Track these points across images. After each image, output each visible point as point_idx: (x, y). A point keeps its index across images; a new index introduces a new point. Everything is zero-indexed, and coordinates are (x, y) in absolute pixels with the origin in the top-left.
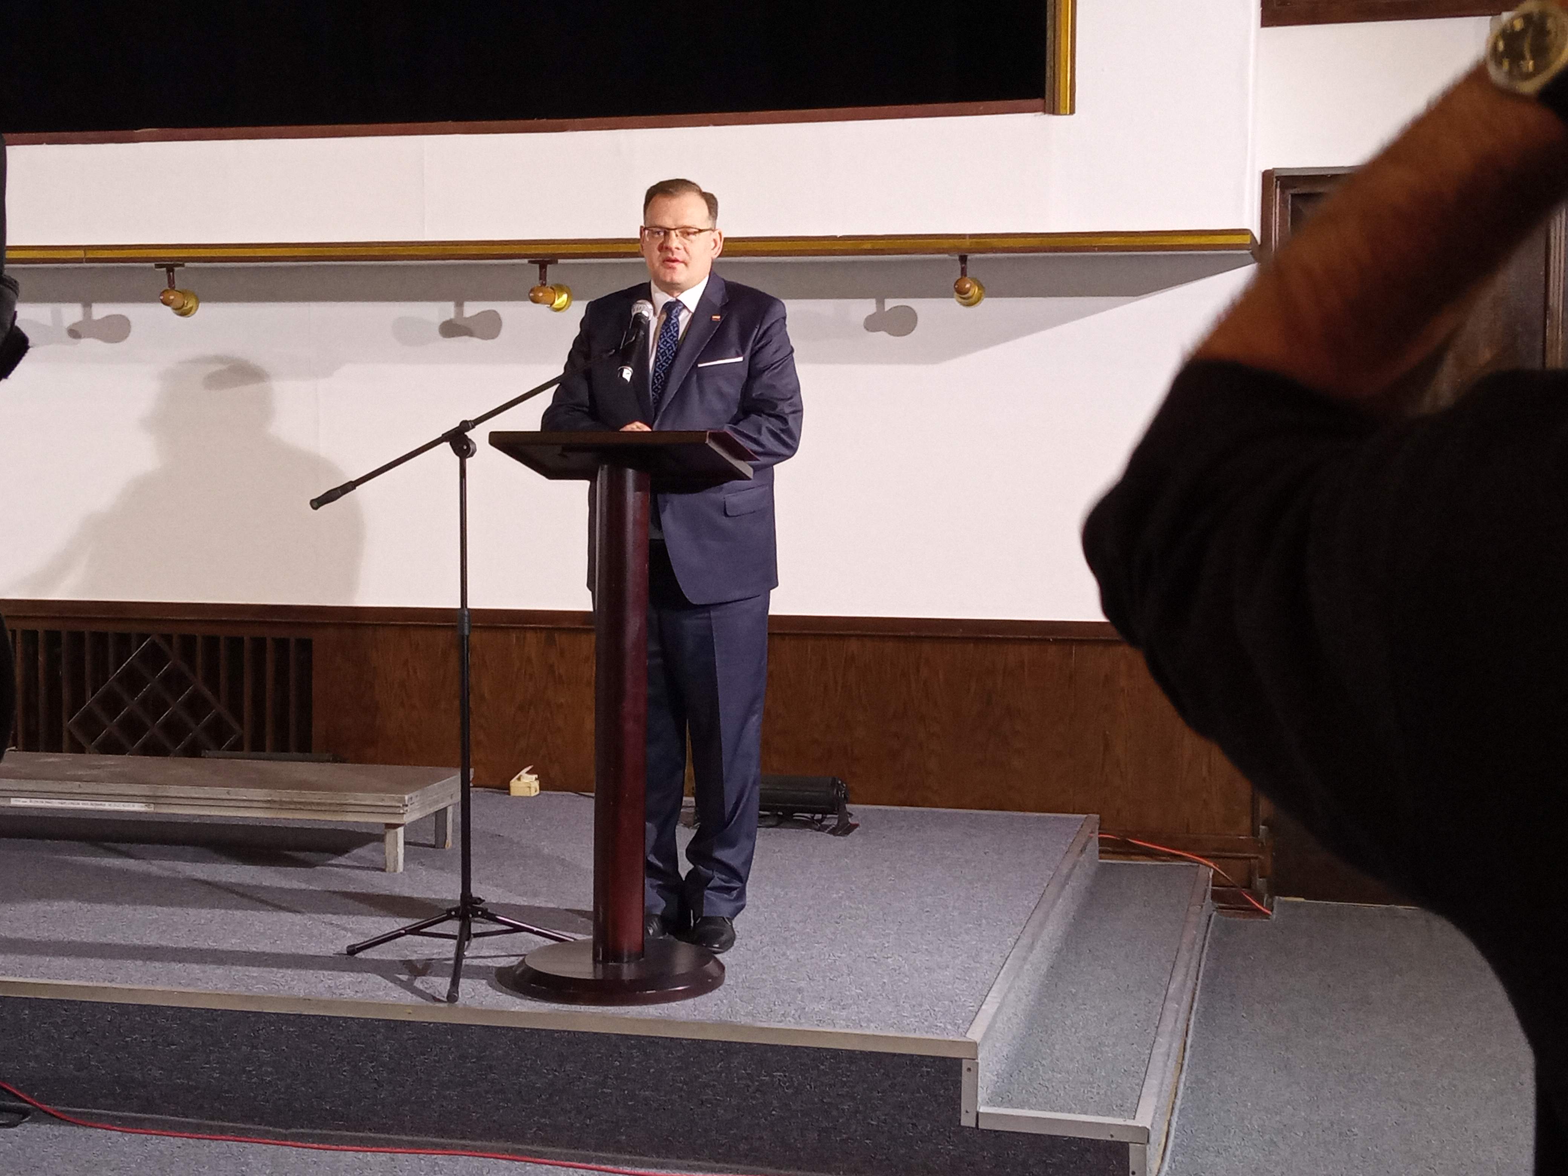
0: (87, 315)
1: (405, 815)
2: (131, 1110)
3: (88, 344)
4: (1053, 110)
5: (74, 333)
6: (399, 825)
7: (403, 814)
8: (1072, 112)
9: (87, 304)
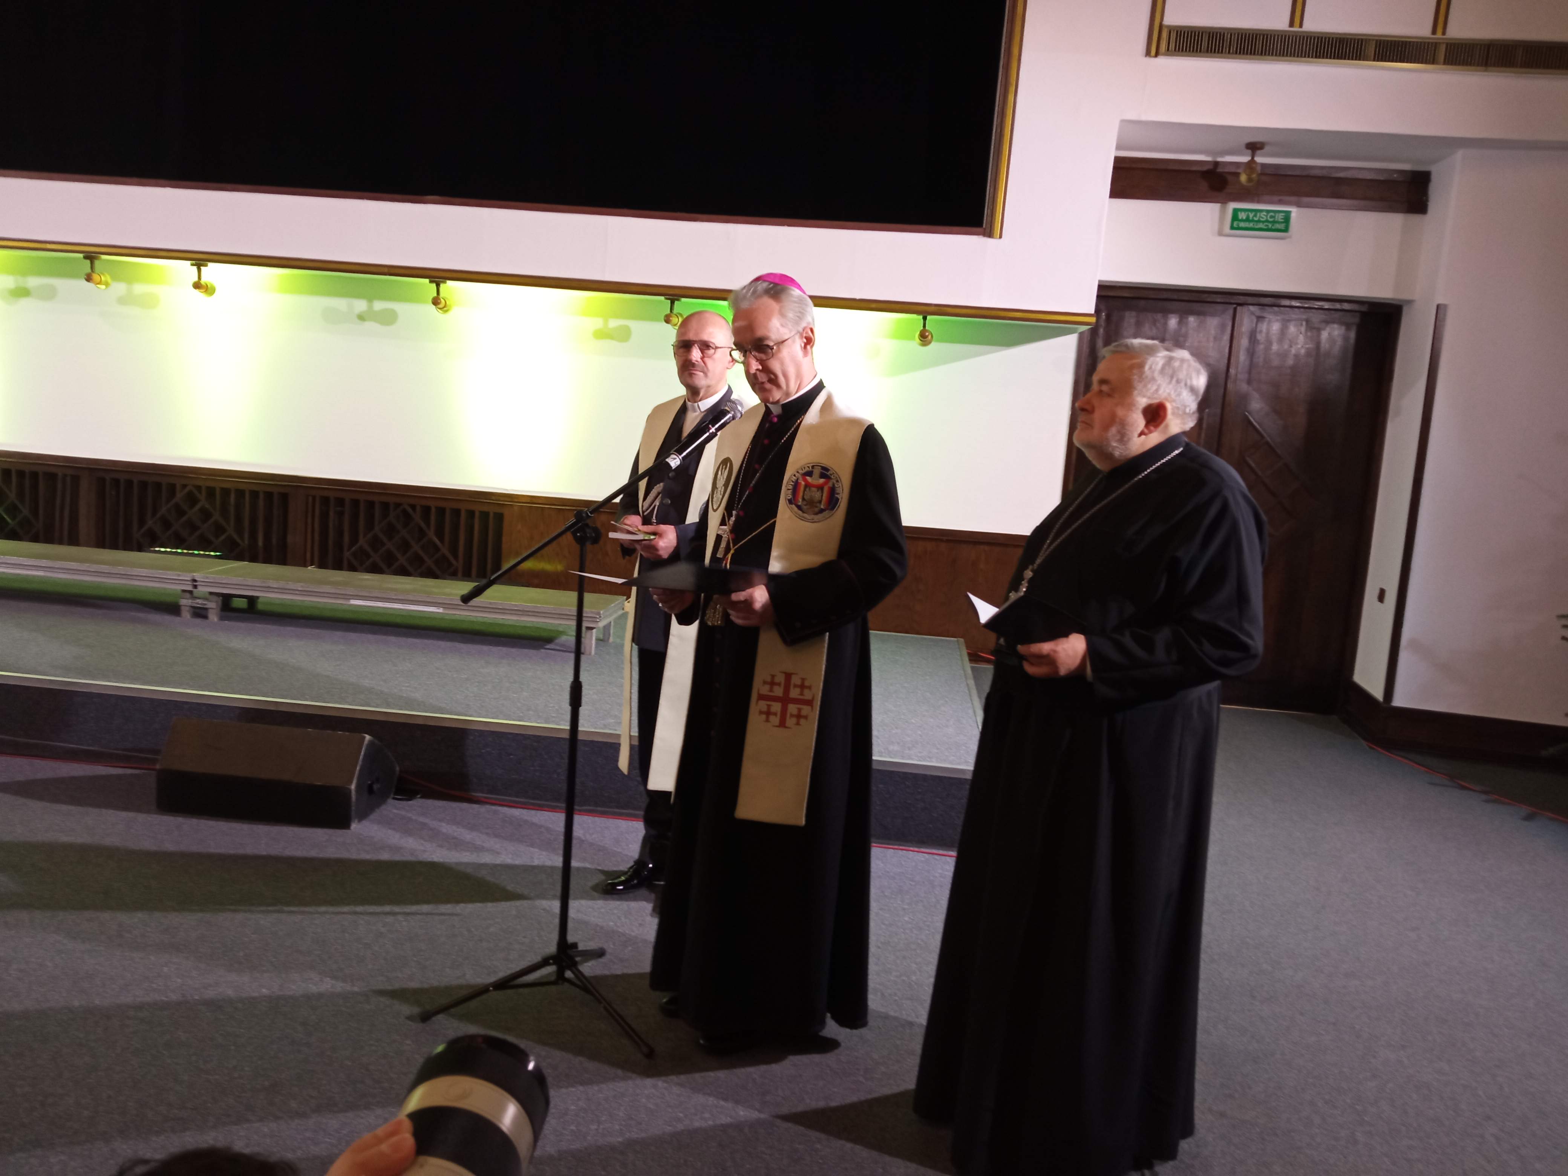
0: (370, 307)
1: (599, 623)
2: (483, 792)
3: (369, 325)
4: (989, 234)
5: (361, 317)
6: (594, 628)
7: (599, 622)
8: (1001, 237)
9: (370, 300)
